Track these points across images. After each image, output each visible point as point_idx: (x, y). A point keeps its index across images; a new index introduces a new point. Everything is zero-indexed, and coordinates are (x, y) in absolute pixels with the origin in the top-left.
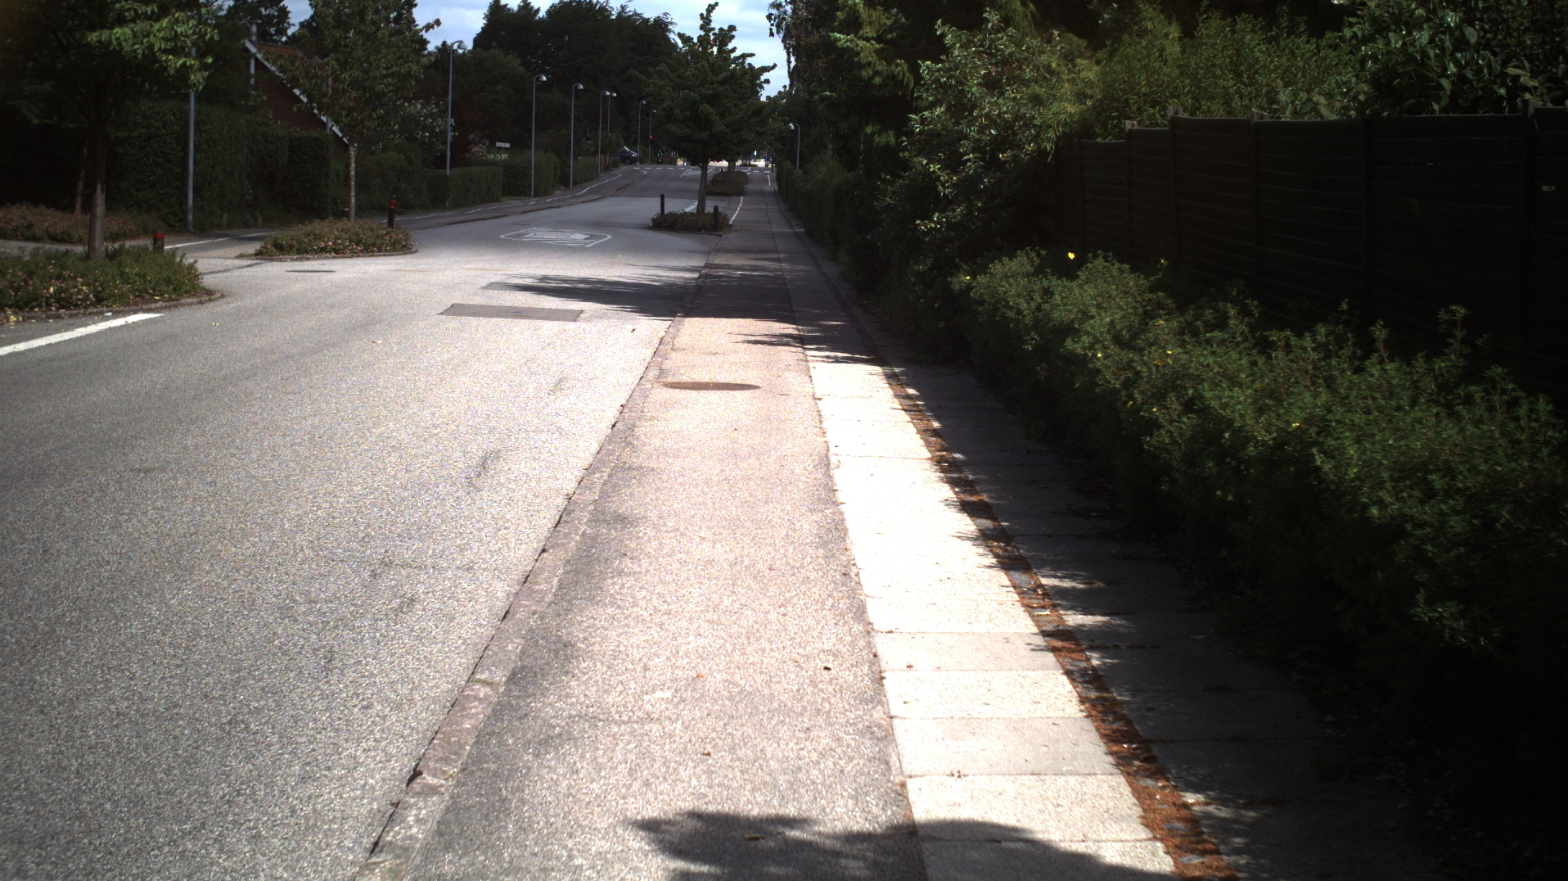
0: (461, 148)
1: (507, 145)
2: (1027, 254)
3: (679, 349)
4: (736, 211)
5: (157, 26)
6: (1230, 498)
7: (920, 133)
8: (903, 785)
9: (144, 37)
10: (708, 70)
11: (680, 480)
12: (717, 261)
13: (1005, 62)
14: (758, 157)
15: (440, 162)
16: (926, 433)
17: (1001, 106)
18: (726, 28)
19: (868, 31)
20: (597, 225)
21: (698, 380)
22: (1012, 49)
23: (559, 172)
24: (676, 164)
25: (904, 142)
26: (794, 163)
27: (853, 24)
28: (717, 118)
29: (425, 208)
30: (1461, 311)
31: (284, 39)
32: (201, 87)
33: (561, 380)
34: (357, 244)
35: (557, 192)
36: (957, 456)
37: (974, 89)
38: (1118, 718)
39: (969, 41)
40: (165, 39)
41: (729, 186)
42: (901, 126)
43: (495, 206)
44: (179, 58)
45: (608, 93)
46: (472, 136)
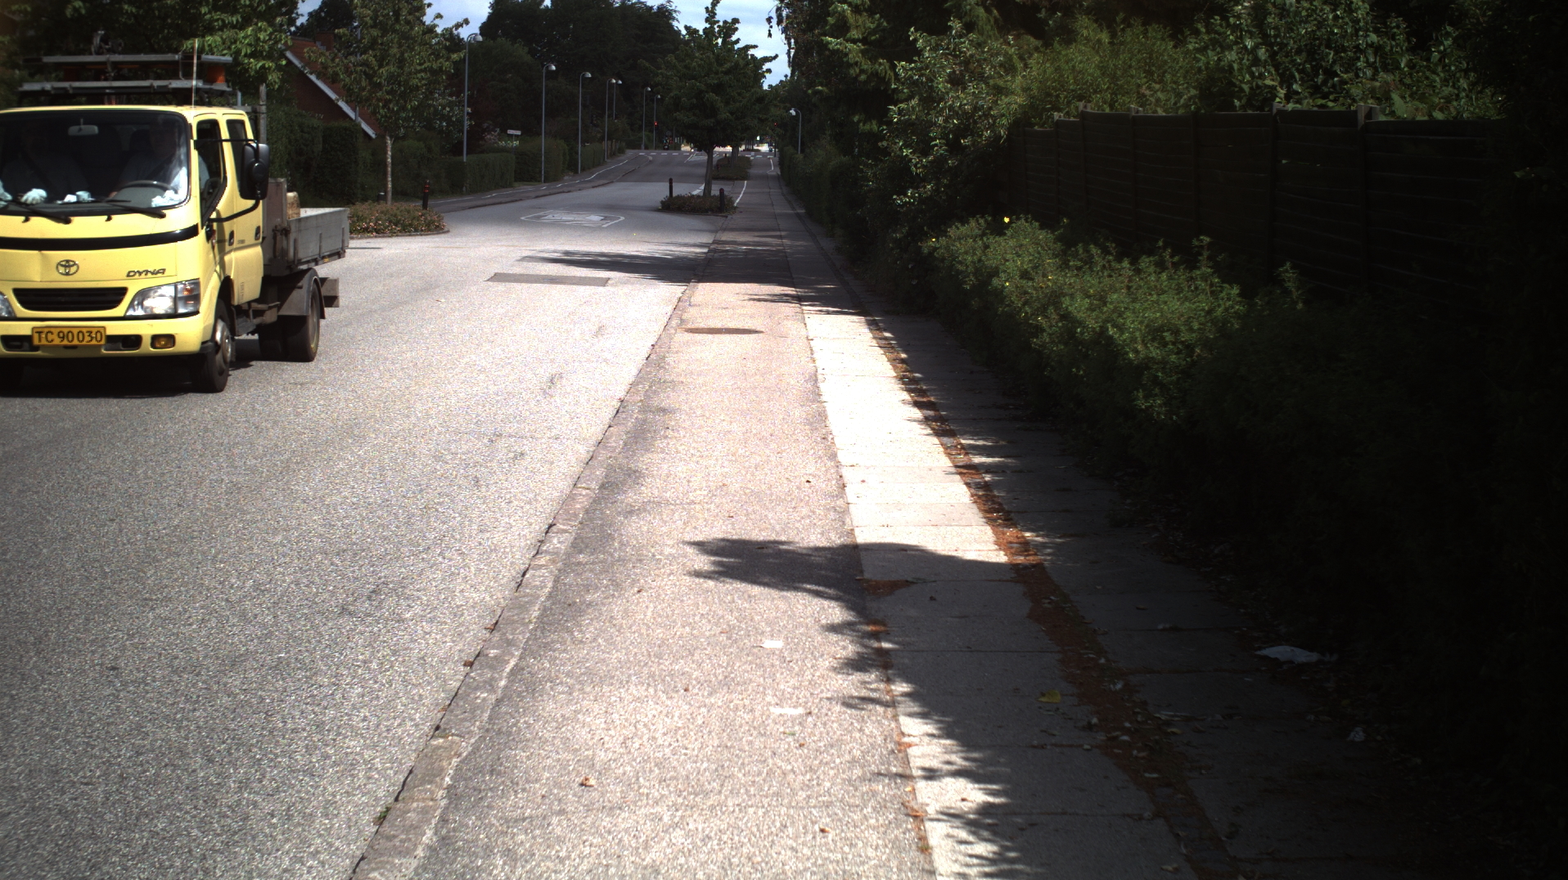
0: (476, 135)
1: (519, 133)
2: (977, 221)
3: (695, 305)
4: (740, 194)
5: (242, 34)
6: (1081, 372)
7: (897, 123)
8: (852, 530)
9: (232, 43)
10: (713, 60)
11: (704, 388)
12: (723, 239)
13: (967, 63)
14: (761, 142)
15: (457, 150)
16: (894, 361)
17: (962, 100)
18: (730, 21)
19: (854, 34)
20: (610, 208)
21: (713, 326)
22: (972, 51)
23: (568, 158)
24: (679, 149)
25: (883, 130)
26: (796, 148)
27: (841, 29)
28: (722, 105)
29: (444, 193)
30: (1206, 239)
31: (293, 29)
32: (277, 86)
33: (600, 328)
34: (396, 225)
35: (566, 178)
36: (917, 375)
37: (941, 84)
38: (994, 502)
39: (937, 45)
40: (250, 45)
41: (734, 170)
42: (883, 117)
43: (509, 191)
44: (258, 61)
45: (614, 81)
46: (485, 125)
